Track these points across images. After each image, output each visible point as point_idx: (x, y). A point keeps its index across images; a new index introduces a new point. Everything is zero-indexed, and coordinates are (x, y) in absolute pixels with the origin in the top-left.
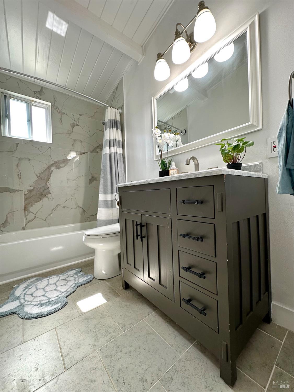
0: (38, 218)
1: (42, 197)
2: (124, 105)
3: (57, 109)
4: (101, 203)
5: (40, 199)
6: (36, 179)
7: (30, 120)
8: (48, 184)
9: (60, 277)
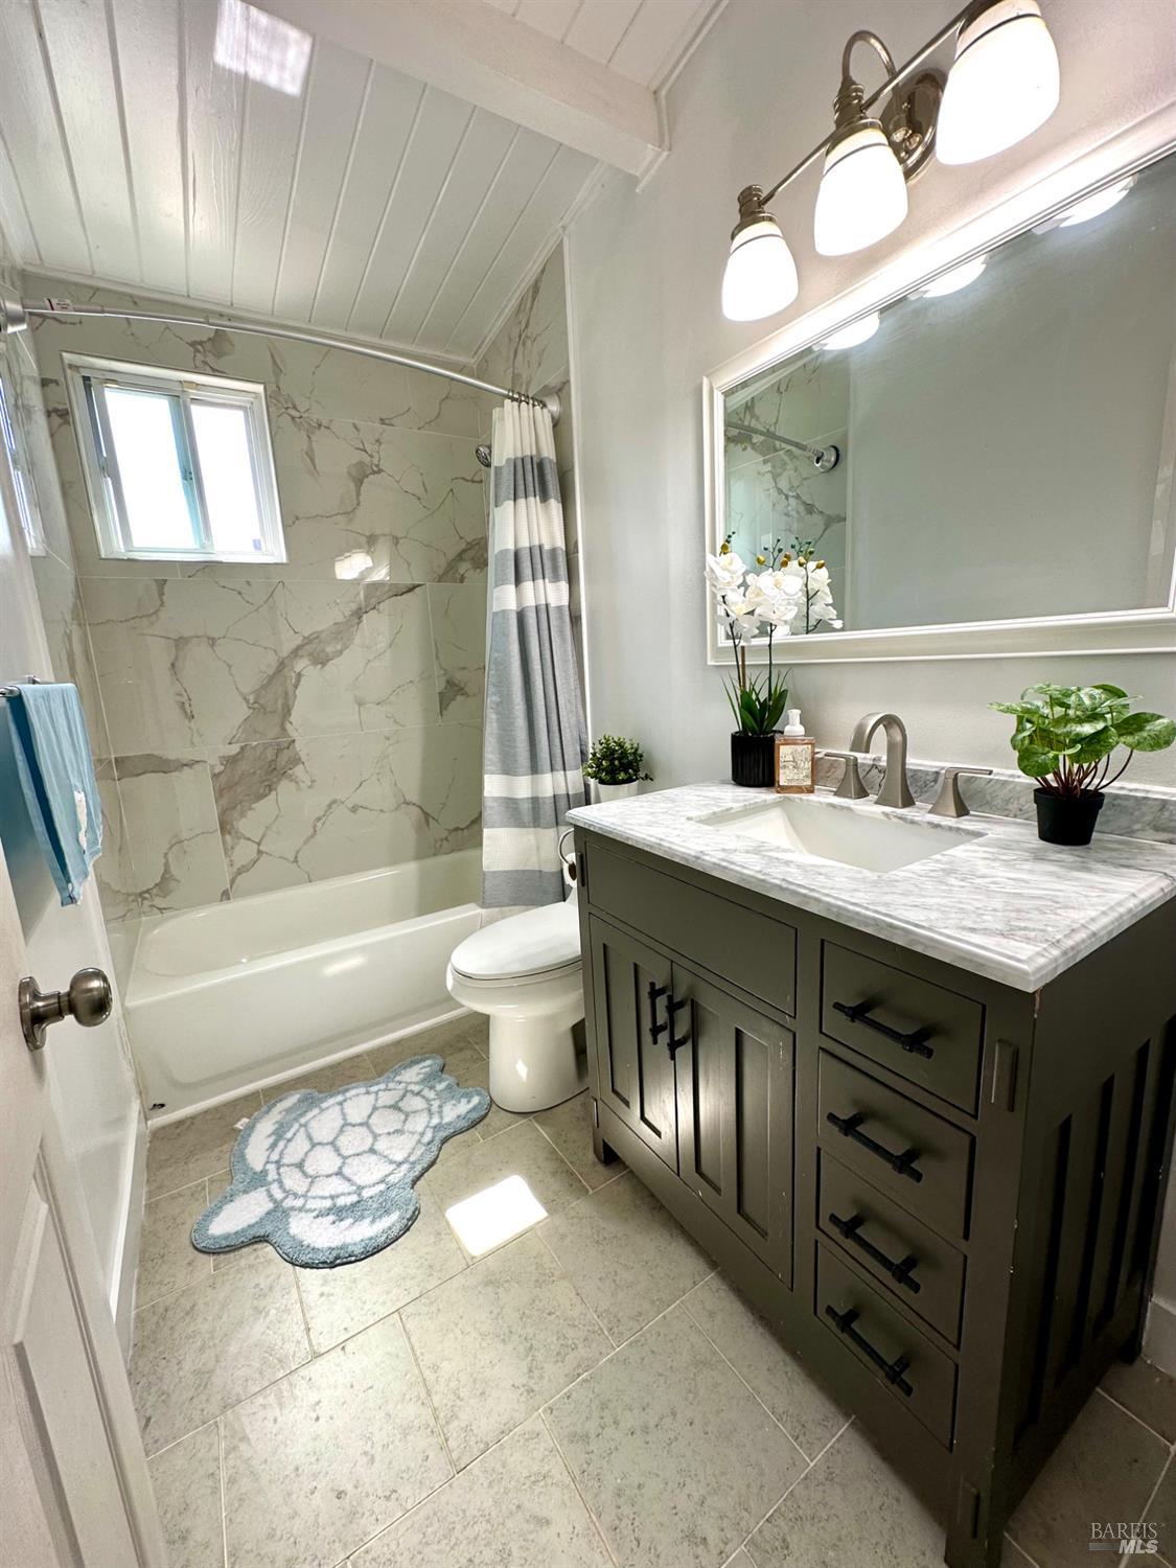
0: (271, 855)
1: (275, 780)
2: (568, 381)
3: (289, 411)
4: (493, 807)
5: (269, 786)
6: (245, 712)
7: (191, 473)
8: (288, 726)
9: (377, 1093)
